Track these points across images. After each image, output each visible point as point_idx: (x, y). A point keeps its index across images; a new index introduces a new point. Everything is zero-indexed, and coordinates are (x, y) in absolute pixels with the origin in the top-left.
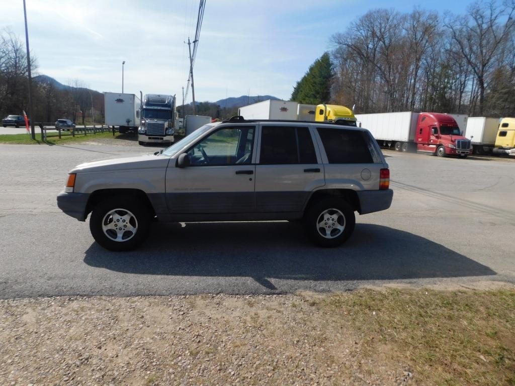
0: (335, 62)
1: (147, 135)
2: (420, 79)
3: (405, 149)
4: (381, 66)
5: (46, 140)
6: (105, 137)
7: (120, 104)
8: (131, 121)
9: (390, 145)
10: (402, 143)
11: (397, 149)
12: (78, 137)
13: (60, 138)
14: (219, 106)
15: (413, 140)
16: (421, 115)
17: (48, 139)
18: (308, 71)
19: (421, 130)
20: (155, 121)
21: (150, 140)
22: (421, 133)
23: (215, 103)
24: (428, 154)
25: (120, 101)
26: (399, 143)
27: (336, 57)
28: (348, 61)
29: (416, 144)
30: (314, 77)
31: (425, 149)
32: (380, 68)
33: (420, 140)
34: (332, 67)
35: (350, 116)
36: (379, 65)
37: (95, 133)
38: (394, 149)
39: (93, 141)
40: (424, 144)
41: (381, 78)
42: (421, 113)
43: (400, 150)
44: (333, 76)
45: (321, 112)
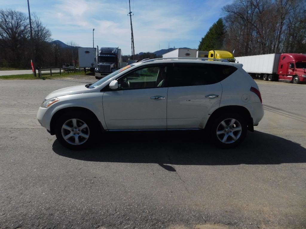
0: (226, 24)
1: (100, 73)
2: (284, 32)
3: (270, 79)
4: (257, 25)
5: (41, 76)
6: (80, 75)
7: (87, 54)
8: (94, 64)
9: (259, 76)
10: (268, 75)
11: (265, 79)
12: (63, 75)
13: (51, 75)
14: (156, 55)
15: (276, 73)
16: (282, 55)
17: (43, 76)
18: (209, 30)
19: (282, 66)
20: (105, 64)
21: (102, 76)
22: (281, 68)
23: (153, 53)
24: (286, 82)
25: (87, 52)
26: (266, 75)
27: (227, 21)
28: (235, 23)
29: (278, 75)
30: (212, 34)
31: (284, 78)
32: (256, 27)
33: (281, 72)
34: (224, 28)
35: (230, 57)
36: (255, 25)
37: (75, 72)
38: (263, 79)
39: (70, 77)
40: (283, 75)
41: (257, 33)
42: (282, 54)
43: (267, 80)
44: (225, 33)
45: (212, 55)
